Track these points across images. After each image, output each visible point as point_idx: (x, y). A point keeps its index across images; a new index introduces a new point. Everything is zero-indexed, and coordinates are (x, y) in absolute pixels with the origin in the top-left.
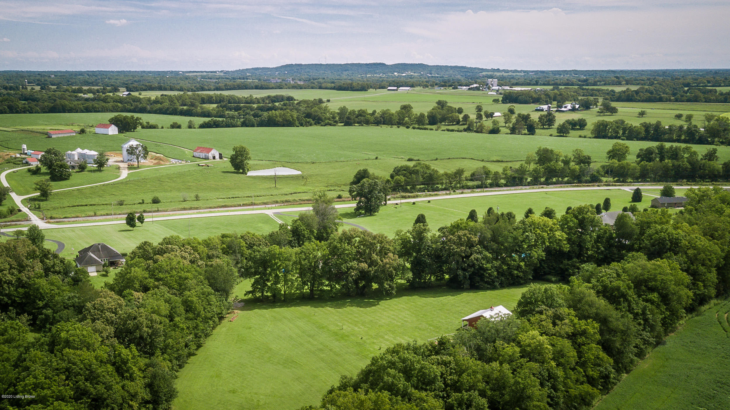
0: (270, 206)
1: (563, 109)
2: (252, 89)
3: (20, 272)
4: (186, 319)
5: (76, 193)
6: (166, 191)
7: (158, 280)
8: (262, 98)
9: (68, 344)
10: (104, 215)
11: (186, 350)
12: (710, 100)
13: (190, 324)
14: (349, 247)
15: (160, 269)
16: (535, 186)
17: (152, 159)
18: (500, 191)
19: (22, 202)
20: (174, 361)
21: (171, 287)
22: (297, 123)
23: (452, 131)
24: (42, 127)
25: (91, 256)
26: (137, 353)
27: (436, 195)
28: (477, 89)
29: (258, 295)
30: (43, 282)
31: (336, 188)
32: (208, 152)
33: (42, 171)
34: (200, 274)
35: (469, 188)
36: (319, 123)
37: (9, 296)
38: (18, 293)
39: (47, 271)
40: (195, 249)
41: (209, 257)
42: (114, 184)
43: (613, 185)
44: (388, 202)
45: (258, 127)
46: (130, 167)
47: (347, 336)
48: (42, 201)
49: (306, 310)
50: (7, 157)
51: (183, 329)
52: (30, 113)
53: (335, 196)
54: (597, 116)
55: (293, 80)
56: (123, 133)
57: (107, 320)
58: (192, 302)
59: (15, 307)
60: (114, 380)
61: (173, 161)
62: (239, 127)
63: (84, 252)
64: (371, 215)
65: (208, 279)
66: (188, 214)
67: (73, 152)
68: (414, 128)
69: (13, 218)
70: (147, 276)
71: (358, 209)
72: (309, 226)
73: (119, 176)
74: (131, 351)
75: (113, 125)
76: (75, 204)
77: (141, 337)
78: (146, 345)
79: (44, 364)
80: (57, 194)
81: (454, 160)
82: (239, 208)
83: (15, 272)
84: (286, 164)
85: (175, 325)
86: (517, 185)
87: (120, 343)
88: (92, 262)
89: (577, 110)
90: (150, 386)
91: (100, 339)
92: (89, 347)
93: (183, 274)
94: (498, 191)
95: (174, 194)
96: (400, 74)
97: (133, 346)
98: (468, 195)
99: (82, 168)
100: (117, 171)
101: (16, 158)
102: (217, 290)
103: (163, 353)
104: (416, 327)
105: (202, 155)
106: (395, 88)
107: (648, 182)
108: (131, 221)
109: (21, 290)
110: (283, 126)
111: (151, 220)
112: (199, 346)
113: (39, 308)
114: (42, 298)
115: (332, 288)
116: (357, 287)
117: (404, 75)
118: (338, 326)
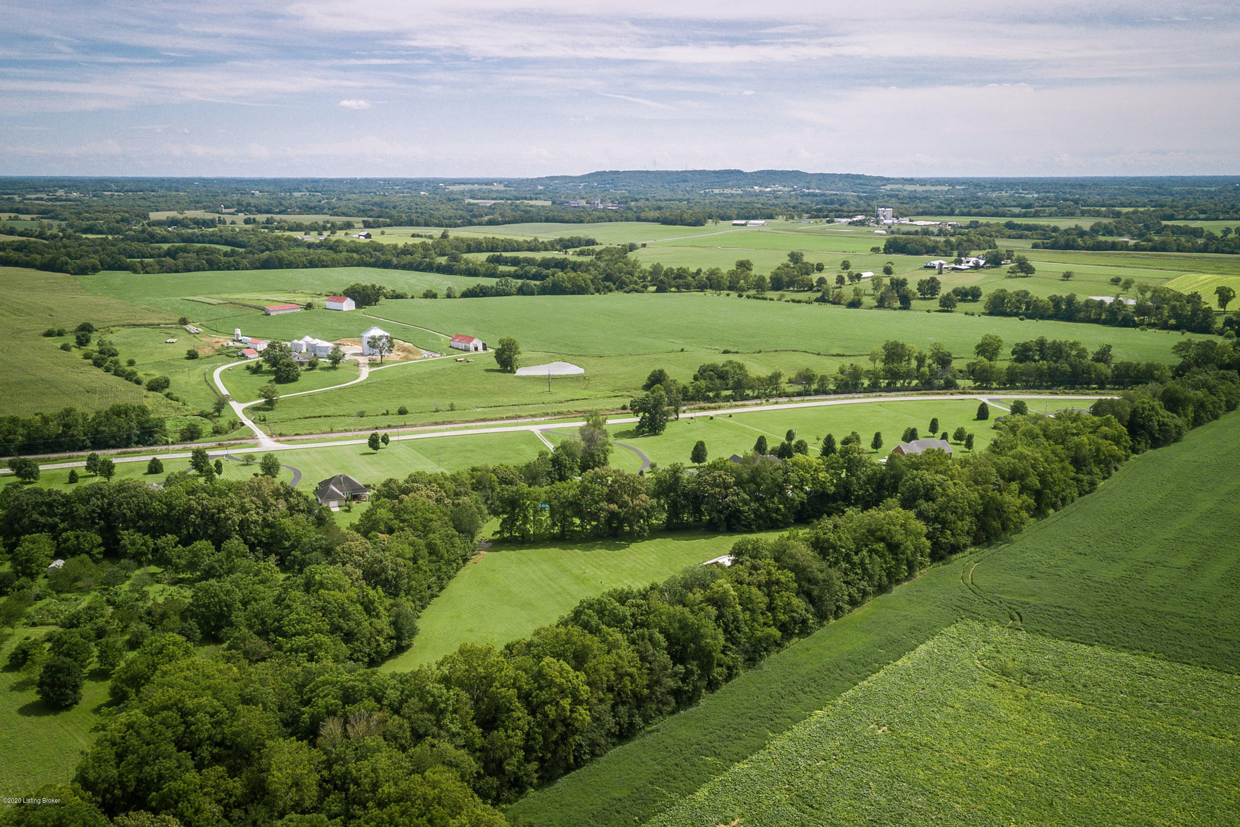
0: (538, 419)
1: (963, 266)
2: (541, 222)
3: (266, 511)
4: (429, 561)
5: (306, 400)
6: (415, 396)
7: (403, 521)
8: (550, 242)
9: (322, 585)
10: (342, 431)
11: (429, 592)
12: (1185, 247)
13: (433, 566)
14: (599, 487)
15: (405, 510)
16: (871, 394)
17: (398, 350)
18: (826, 400)
19: (245, 411)
20: (417, 602)
21: (415, 529)
22: (592, 287)
23: (799, 302)
24: (255, 296)
25: (333, 491)
26: (383, 594)
27: (744, 405)
28: (862, 223)
29: (506, 535)
30: (287, 522)
31: (624, 393)
32: (469, 342)
33: (264, 369)
34: (445, 515)
35: (787, 395)
36: (622, 288)
37: (255, 536)
38: (265, 533)
39: (292, 509)
40: (441, 486)
41: (457, 494)
42: (352, 387)
43: (969, 393)
44: (681, 416)
45: (539, 294)
46: (372, 364)
47: (588, 580)
48: (268, 410)
49: (553, 552)
50: (218, 346)
51: (426, 572)
52: (236, 269)
53: (619, 406)
54: (1006, 278)
55: (602, 201)
56: (361, 308)
57: (355, 563)
58: (435, 544)
59: (262, 547)
60: (363, 617)
61: (425, 353)
62: (513, 294)
63: (325, 484)
64: (656, 434)
65: (453, 520)
66: (440, 431)
67: (301, 342)
68: (748, 297)
69: (236, 434)
70: (392, 517)
71: (641, 425)
72: (571, 455)
73: (358, 377)
74: (377, 592)
75: (348, 299)
76: (307, 415)
77: (387, 579)
78: (391, 586)
79: (303, 603)
80: (284, 400)
81: (782, 353)
82: (501, 422)
83: (261, 512)
84: (567, 358)
85: (418, 568)
86: (850, 393)
87: (368, 585)
88: (334, 497)
89: (982, 267)
90: (394, 624)
91: (350, 581)
92: (340, 588)
93: (429, 516)
94: (823, 400)
95: (424, 401)
96: (763, 189)
97: (379, 587)
98: (784, 405)
99: (313, 366)
100: (356, 368)
101: (228, 348)
102: (461, 531)
103: (406, 595)
104: (657, 572)
105: (462, 345)
106: (743, 222)
107: (1018, 388)
108: (374, 443)
109: (267, 530)
110: (573, 293)
111: (396, 438)
112: (442, 588)
113: (285, 548)
114: (288, 539)
115: (583, 529)
116: (610, 526)
117: (768, 189)
118: (581, 569)
